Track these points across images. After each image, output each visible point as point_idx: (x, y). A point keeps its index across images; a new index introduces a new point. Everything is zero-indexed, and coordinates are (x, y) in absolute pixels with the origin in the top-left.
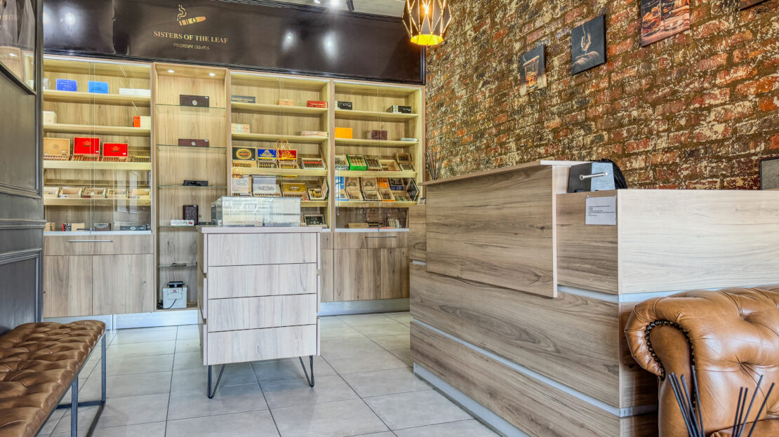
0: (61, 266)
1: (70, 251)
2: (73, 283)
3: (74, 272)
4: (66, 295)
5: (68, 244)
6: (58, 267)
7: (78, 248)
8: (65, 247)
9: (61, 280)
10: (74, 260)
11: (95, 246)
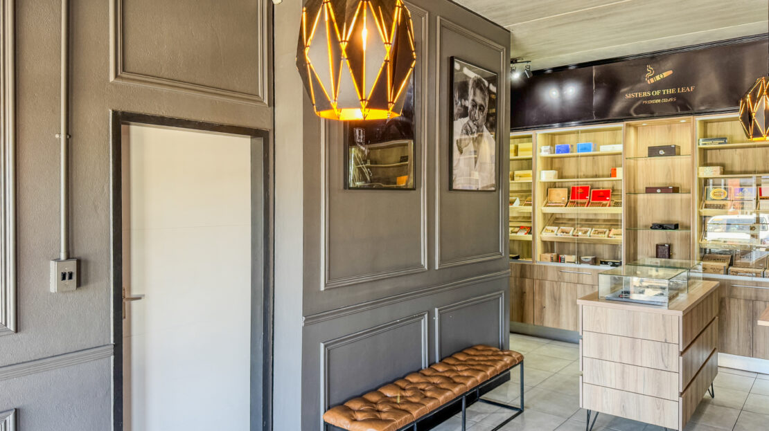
0: (555, 289)
1: (560, 279)
2: (563, 303)
3: (564, 296)
4: (559, 312)
5: (560, 273)
6: (553, 289)
7: (566, 277)
8: (558, 275)
9: (555, 300)
10: (564, 285)
11: (578, 277)
